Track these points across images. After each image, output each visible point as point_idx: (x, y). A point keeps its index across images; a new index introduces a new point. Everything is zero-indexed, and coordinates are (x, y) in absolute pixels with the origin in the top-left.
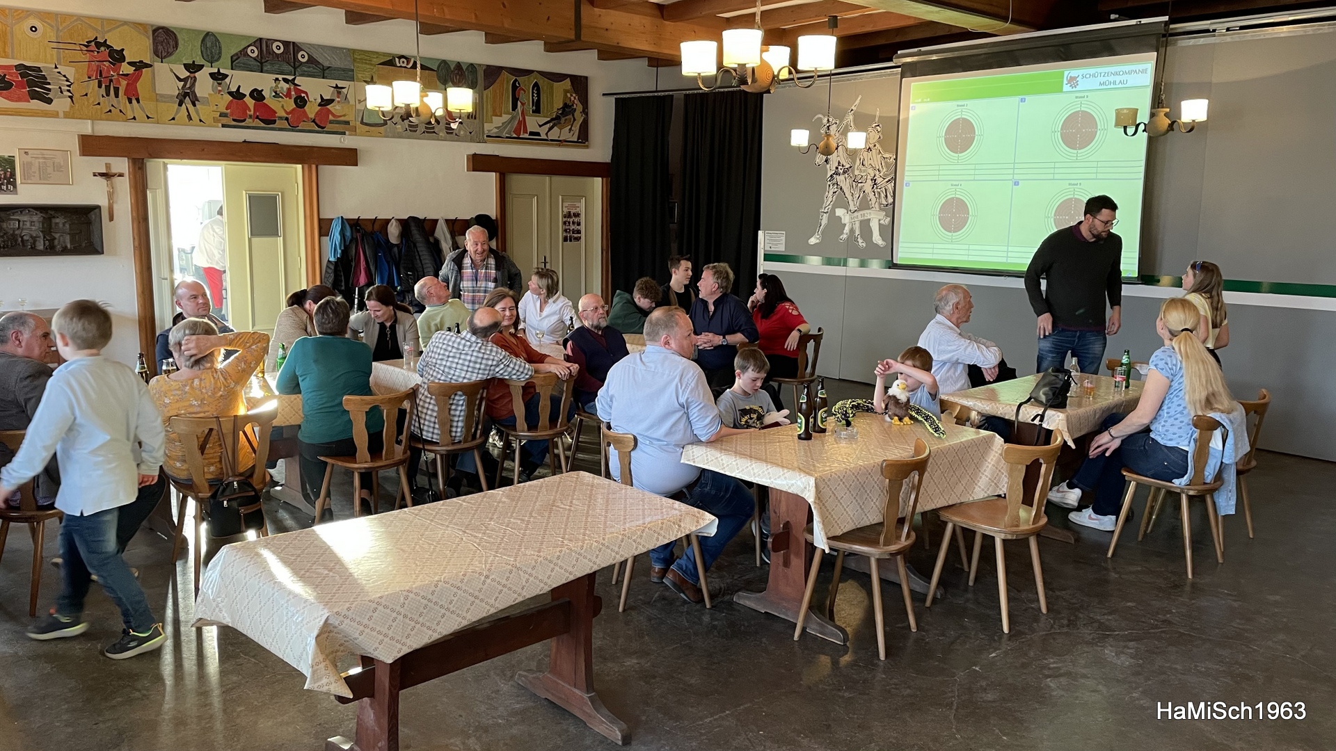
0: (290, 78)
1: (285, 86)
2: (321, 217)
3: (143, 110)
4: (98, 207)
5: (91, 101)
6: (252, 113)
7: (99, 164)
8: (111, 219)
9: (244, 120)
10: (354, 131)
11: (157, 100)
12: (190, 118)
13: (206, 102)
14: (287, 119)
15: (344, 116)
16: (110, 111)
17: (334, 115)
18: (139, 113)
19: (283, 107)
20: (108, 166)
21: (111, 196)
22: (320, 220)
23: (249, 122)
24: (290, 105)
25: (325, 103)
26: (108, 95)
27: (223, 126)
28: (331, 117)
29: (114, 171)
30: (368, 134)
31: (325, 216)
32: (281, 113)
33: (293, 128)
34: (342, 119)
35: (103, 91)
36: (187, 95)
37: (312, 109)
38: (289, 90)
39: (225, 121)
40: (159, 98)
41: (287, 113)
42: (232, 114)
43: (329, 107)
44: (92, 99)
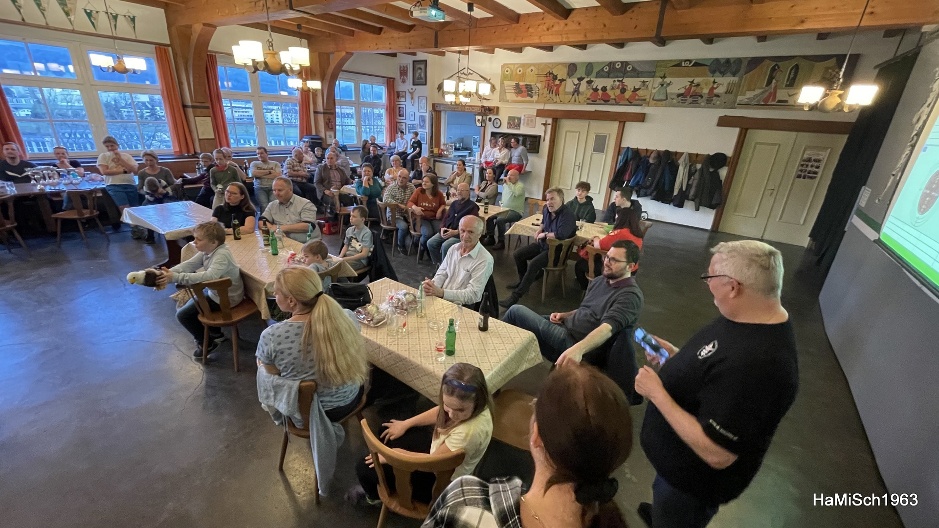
0: (621, 79)
1: (617, 83)
2: (620, 146)
3: (560, 99)
4: (540, 136)
6: (600, 97)
7: (543, 120)
8: (543, 141)
9: (596, 101)
10: (648, 104)
12: (575, 101)
13: (583, 94)
14: (615, 99)
15: (644, 96)
16: (549, 100)
17: (638, 96)
18: (558, 101)
19: (614, 94)
20: (546, 121)
21: (545, 132)
22: (619, 148)
23: (598, 102)
24: (618, 92)
25: (636, 90)
26: (550, 93)
27: (587, 104)
28: (637, 98)
29: (548, 123)
30: (656, 106)
31: (623, 146)
32: (613, 97)
33: (617, 104)
34: (642, 98)
35: (548, 92)
36: (576, 91)
37: (628, 94)
38: (619, 85)
39: (588, 101)
40: (566, 93)
41: (616, 97)
42: (592, 98)
43: (637, 92)
44: (544, 95)
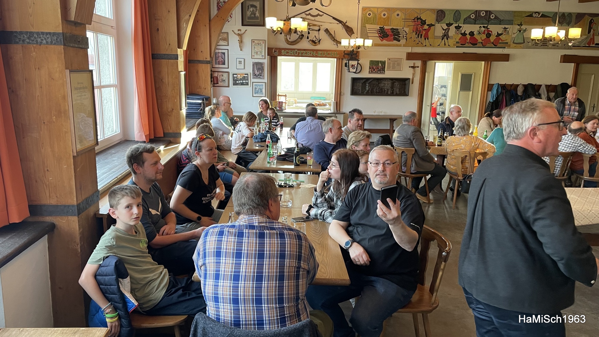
0: (486, 26)
1: (483, 29)
2: (489, 83)
3: (429, 42)
4: (409, 79)
5: (413, 39)
6: (468, 41)
7: (411, 63)
8: (412, 83)
9: (465, 44)
10: (509, 46)
11: (435, 38)
12: (445, 44)
14: (482, 43)
15: (506, 40)
16: (418, 43)
17: (502, 40)
18: (428, 44)
19: (481, 38)
20: (414, 64)
21: (414, 74)
22: (489, 84)
23: (467, 45)
24: (484, 37)
25: (499, 35)
26: (418, 37)
27: (457, 47)
28: (500, 41)
29: (416, 65)
31: (491, 82)
32: (480, 41)
33: (484, 46)
34: (505, 41)
35: (417, 36)
36: (446, 36)
37: (492, 39)
38: (485, 31)
39: (458, 45)
41: (482, 40)
42: (460, 42)
43: (500, 37)
44: (412, 39)
